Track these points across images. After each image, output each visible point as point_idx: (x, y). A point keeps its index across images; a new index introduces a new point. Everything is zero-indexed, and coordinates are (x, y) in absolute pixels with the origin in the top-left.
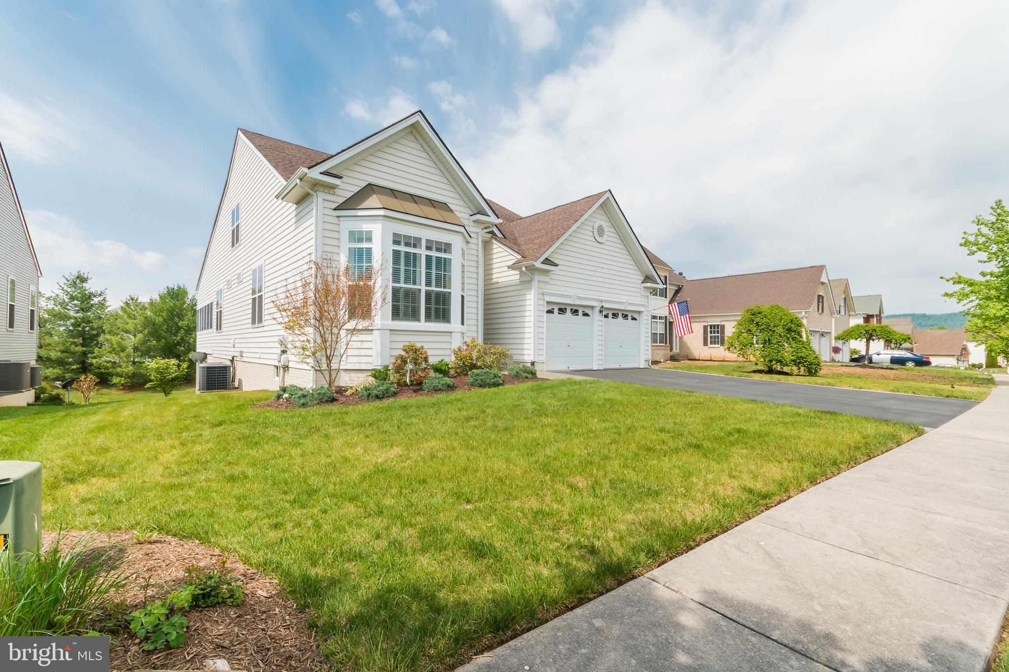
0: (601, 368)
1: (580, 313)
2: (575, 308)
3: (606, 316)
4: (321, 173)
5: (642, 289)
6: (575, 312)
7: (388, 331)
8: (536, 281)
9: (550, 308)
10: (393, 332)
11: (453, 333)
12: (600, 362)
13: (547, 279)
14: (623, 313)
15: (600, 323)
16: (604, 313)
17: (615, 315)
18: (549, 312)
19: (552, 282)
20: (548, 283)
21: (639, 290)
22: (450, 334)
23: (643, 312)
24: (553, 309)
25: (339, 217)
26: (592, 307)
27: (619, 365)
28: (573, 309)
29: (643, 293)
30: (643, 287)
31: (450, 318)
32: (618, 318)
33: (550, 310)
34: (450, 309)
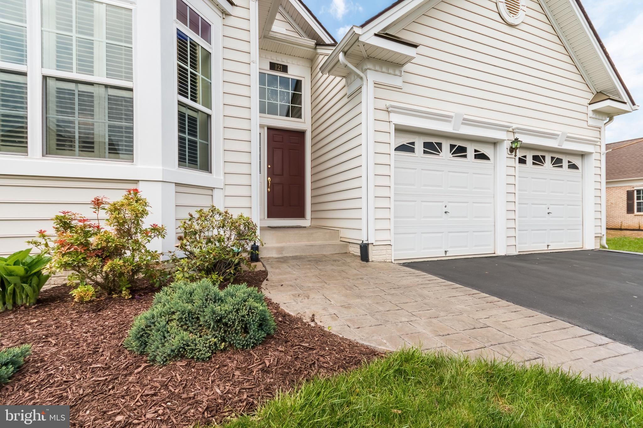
0: (513, 252)
1: (470, 153)
2: (458, 144)
3: (522, 161)
5: (591, 114)
6: (459, 151)
8: (371, 85)
9: (405, 140)
11: (215, 191)
12: (512, 242)
13: (397, 81)
14: (554, 155)
15: (511, 171)
16: (520, 154)
17: (538, 160)
18: (402, 148)
19: (407, 88)
20: (398, 89)
21: (584, 117)
22: (209, 192)
23: (590, 154)
24: (413, 143)
26: (495, 143)
27: (546, 245)
28: (455, 146)
29: (591, 122)
30: (592, 111)
31: (132, 151)
32: (544, 164)
33: (404, 145)
34: (132, 128)
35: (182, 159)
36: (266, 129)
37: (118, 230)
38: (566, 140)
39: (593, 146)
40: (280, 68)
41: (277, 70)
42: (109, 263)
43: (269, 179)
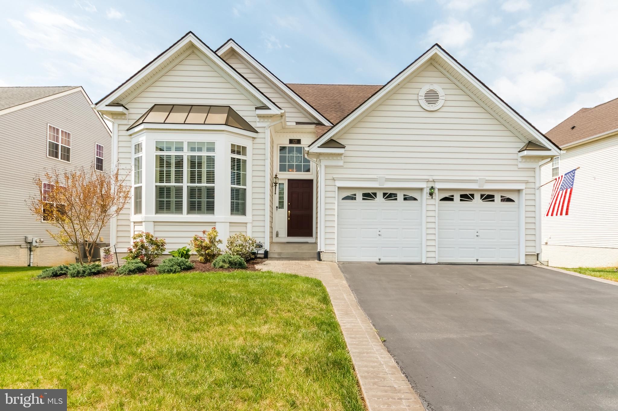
0: (433, 261)
1: (400, 197)
2: (389, 192)
4: (106, 106)
5: (520, 160)
6: (390, 196)
7: (152, 223)
8: (323, 167)
9: (349, 193)
10: (156, 224)
12: (432, 255)
13: (341, 163)
14: (483, 193)
15: (436, 208)
17: (466, 198)
22: (245, 225)
23: (522, 190)
24: (354, 195)
25: (131, 135)
27: (475, 259)
28: (387, 193)
29: (521, 165)
30: (521, 157)
31: (214, 209)
32: (472, 200)
33: (348, 196)
34: (214, 202)
35: (232, 210)
36: (287, 180)
37: (210, 241)
38: (486, 182)
39: (524, 184)
40: (296, 142)
41: (294, 144)
42: (207, 251)
43: (289, 212)
